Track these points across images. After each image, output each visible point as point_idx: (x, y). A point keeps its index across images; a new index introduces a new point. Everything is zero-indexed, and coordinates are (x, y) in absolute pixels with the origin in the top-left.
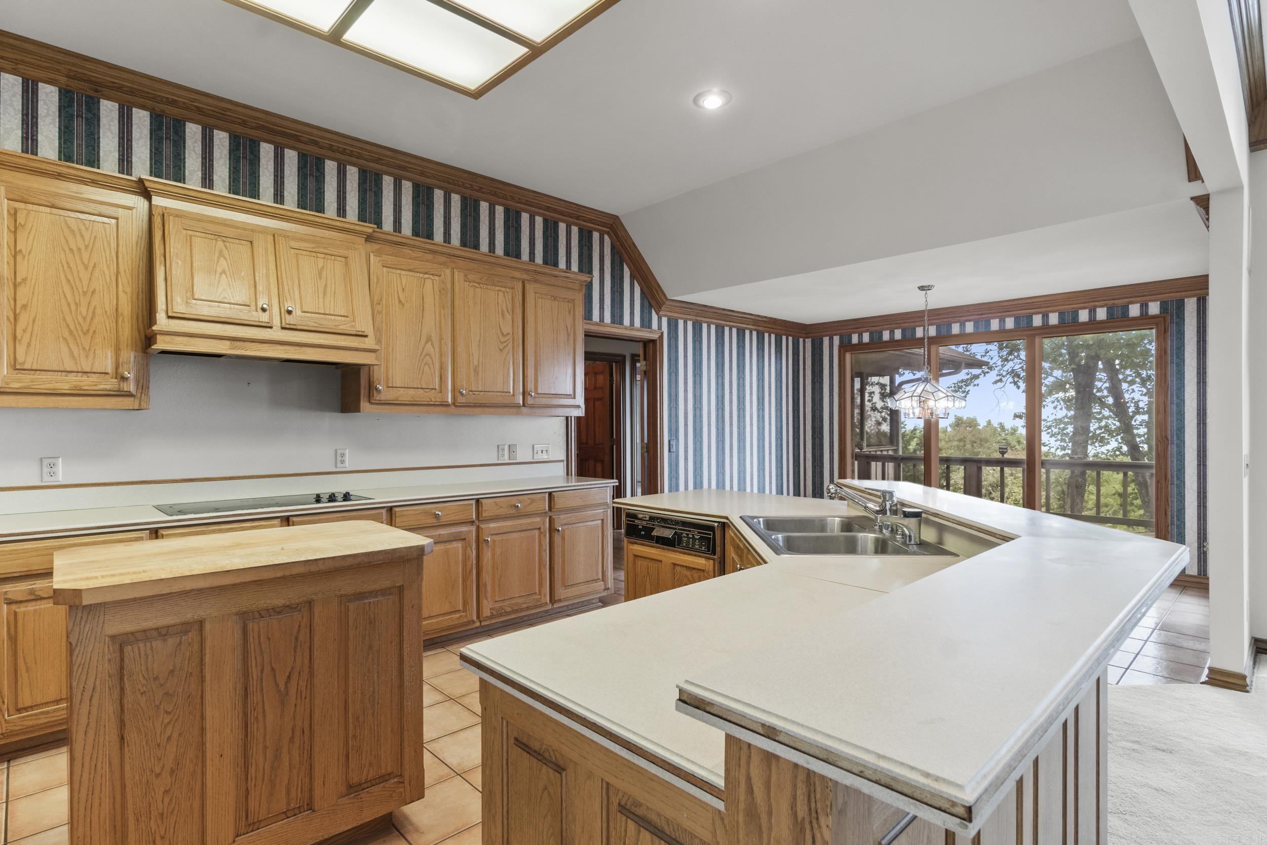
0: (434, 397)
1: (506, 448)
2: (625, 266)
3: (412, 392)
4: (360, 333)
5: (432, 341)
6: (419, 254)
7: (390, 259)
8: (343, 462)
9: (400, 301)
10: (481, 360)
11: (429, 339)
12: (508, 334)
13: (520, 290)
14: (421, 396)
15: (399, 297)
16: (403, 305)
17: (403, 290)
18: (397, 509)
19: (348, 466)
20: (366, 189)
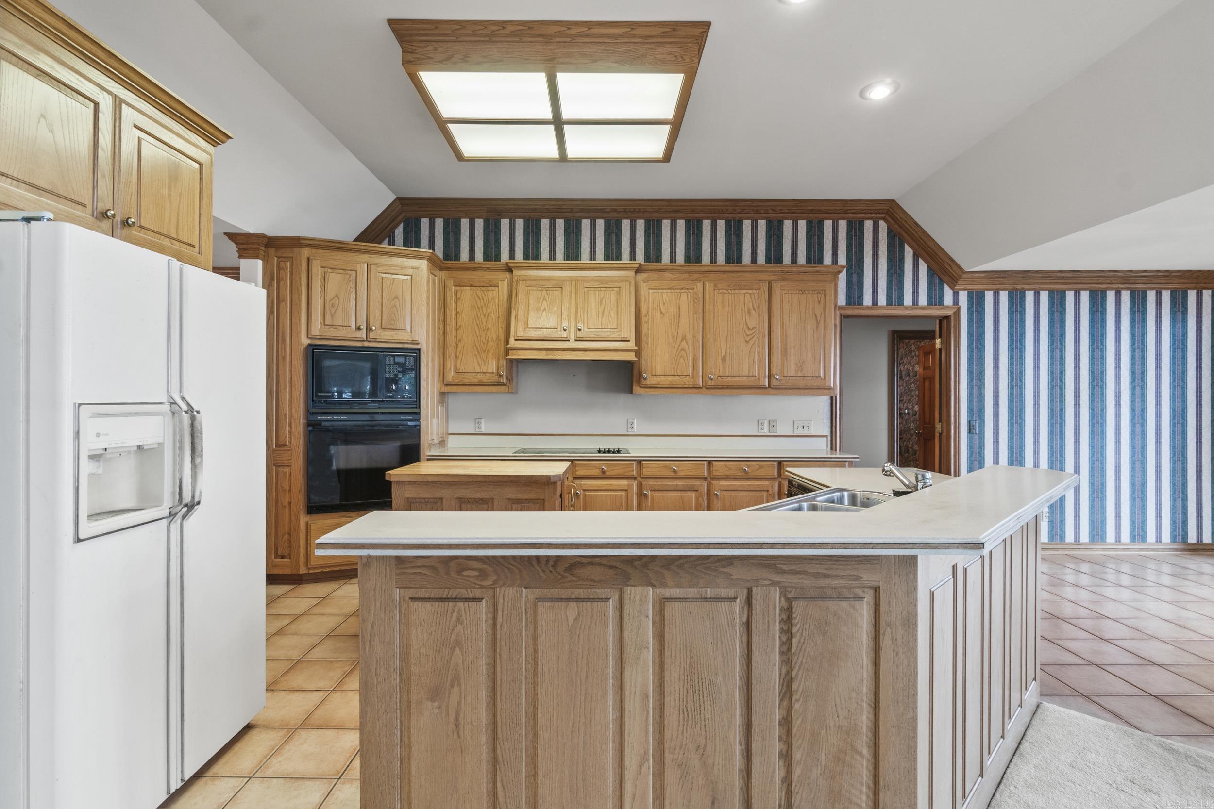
0: (688, 381)
1: (766, 422)
2: (907, 247)
3: (670, 378)
4: (624, 339)
5: (686, 340)
6: (677, 275)
7: (654, 283)
8: (632, 428)
9: (661, 313)
10: (728, 351)
11: (684, 338)
12: (754, 328)
13: (766, 289)
14: (677, 381)
15: (660, 309)
16: (664, 315)
17: (664, 304)
18: (644, 462)
19: (636, 431)
20: (650, 234)
